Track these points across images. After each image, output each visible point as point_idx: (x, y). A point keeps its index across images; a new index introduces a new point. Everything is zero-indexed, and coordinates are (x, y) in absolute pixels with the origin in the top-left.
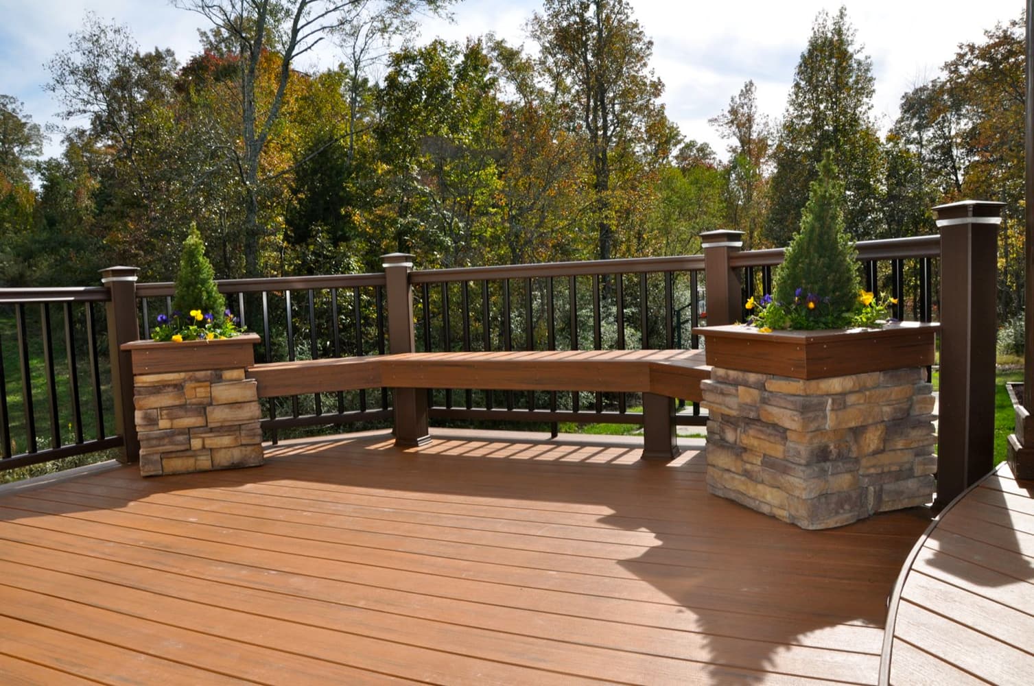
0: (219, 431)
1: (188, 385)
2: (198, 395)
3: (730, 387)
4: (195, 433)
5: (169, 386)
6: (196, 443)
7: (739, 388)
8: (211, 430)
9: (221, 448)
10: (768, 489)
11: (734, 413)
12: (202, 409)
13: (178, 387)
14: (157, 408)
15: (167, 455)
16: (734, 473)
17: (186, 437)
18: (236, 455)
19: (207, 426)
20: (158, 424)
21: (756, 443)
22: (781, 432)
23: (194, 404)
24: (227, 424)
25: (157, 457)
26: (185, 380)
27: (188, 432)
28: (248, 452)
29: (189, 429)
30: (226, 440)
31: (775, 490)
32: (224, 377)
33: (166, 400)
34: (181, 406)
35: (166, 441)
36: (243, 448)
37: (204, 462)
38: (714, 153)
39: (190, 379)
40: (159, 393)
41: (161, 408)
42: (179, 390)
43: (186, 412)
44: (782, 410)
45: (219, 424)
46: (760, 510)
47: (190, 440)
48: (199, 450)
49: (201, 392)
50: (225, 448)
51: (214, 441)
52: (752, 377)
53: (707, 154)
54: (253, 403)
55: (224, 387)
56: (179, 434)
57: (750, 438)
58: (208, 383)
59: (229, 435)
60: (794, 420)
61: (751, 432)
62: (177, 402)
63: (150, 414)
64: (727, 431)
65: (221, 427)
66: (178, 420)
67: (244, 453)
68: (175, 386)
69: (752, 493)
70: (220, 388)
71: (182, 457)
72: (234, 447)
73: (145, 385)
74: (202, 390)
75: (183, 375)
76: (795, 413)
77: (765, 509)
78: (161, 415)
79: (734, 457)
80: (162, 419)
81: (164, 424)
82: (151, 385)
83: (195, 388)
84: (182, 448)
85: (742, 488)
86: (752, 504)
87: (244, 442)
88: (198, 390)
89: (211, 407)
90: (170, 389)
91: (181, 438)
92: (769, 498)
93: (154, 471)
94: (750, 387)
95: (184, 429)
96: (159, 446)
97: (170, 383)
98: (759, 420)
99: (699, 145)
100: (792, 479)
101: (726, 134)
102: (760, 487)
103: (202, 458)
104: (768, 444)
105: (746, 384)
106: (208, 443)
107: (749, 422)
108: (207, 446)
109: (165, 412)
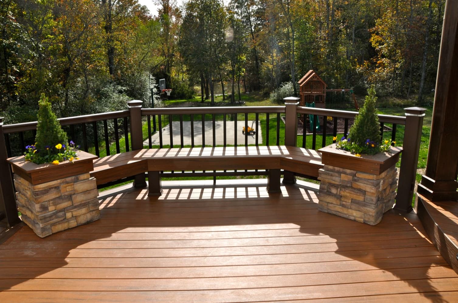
0: (79, 207)
1: (62, 186)
2: (67, 190)
3: (335, 173)
4: (68, 210)
5: (52, 188)
6: (69, 215)
7: (342, 174)
8: (76, 207)
9: (80, 215)
10: (354, 211)
11: (337, 183)
12: (70, 197)
13: (57, 188)
14: (47, 201)
15: (54, 224)
16: (335, 204)
17: (63, 212)
18: (89, 217)
19: (73, 205)
20: (48, 209)
21: (348, 195)
22: (364, 192)
23: (66, 195)
24: (83, 202)
25: (49, 226)
26: (60, 183)
27: (64, 210)
28: (94, 214)
29: (64, 208)
30: (84, 210)
31: (358, 212)
32: (80, 179)
33: (52, 195)
34: (60, 198)
35: (54, 217)
36: (92, 213)
37: (73, 224)
38: (149, 11)
39: (63, 183)
40: (48, 192)
41: (49, 201)
42: (57, 189)
43: (63, 200)
44: (365, 185)
45: (79, 203)
46: (349, 218)
47: (65, 214)
48: (71, 218)
49: (69, 188)
50: (83, 215)
51: (76, 212)
52: (348, 171)
53: (146, 11)
54: (95, 190)
55: (81, 184)
56: (59, 212)
57: (346, 193)
58: (72, 183)
59: (84, 208)
60: (372, 189)
61: (347, 191)
62: (57, 196)
63: (44, 205)
64: (332, 189)
65: (80, 205)
66: (59, 205)
67: (92, 215)
68: (55, 187)
69: (345, 212)
70: (79, 185)
71: (61, 223)
72: (88, 213)
73: (40, 190)
74: (69, 187)
75: (59, 181)
76: (373, 186)
77: (352, 218)
78: (49, 204)
79: (336, 199)
80: (50, 206)
81: (51, 208)
82: (44, 189)
83: (66, 187)
84: (62, 219)
85: (339, 210)
86: (345, 216)
87: (91, 209)
88: (67, 188)
89: (75, 195)
90: (53, 189)
91: (61, 214)
92: (354, 214)
93: (48, 233)
94: (347, 174)
95: (62, 209)
96: (51, 220)
97: (53, 186)
98: (352, 187)
99: (142, 6)
100: (368, 209)
101: (157, 3)
102: (350, 210)
103: (72, 221)
104: (355, 196)
105: (345, 173)
106: (75, 214)
107: (345, 187)
108: (74, 215)
109: (51, 202)
